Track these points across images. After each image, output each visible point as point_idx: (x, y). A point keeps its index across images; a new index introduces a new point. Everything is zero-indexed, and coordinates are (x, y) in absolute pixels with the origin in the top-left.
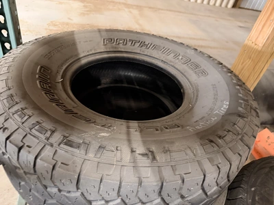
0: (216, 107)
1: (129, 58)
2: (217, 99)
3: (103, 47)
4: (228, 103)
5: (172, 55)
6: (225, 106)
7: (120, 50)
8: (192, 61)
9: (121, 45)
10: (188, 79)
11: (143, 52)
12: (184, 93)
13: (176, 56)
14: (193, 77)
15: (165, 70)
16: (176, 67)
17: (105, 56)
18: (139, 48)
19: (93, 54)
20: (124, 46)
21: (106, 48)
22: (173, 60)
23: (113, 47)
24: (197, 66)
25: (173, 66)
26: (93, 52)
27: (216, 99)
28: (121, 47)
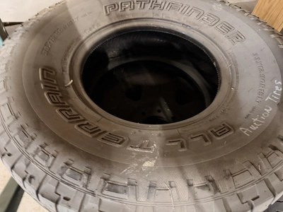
0: (266, 91)
1: (140, 27)
2: (264, 76)
3: (106, 18)
4: (280, 83)
5: (195, 15)
6: (277, 88)
7: (127, 17)
8: (221, 20)
9: (128, 10)
10: (221, 49)
11: (157, 15)
12: (219, 69)
13: (200, 16)
14: (227, 44)
16: (203, 31)
17: (112, 30)
18: (151, 11)
19: (96, 31)
20: (132, 11)
21: (110, 19)
22: (197, 22)
23: (118, 16)
24: (229, 28)
25: (198, 31)
26: (97, 28)
27: (262, 77)
28: (129, 14)
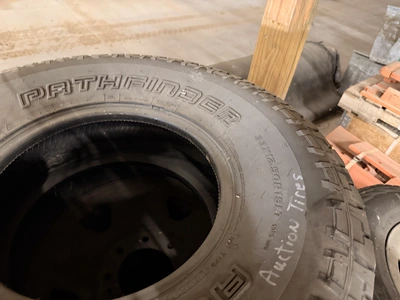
0: (285, 192)
1: (87, 119)
2: (277, 170)
3: (24, 113)
4: (300, 177)
5: (167, 91)
6: (298, 185)
7: (62, 107)
8: (205, 94)
9: (62, 96)
10: (211, 134)
11: (112, 97)
12: (214, 165)
13: (175, 91)
14: (219, 127)
15: (164, 124)
16: (182, 112)
17: (37, 130)
18: (101, 92)
19: (7, 137)
20: (69, 97)
21: (32, 113)
22: (172, 100)
23: (46, 107)
24: (218, 104)
25: (175, 113)
26: (7, 132)
27: (274, 170)
28: (65, 101)
